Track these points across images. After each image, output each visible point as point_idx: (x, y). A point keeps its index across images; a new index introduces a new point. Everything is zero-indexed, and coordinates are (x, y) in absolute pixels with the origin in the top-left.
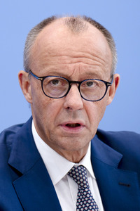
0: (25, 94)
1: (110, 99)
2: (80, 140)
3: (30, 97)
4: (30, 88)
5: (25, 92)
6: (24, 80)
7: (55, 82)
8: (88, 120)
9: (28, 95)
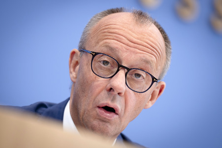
0: (71, 73)
1: (150, 104)
2: (109, 126)
3: (75, 76)
4: (78, 67)
5: (72, 70)
6: (75, 59)
7: (105, 63)
8: (123, 109)
9: (74, 74)
